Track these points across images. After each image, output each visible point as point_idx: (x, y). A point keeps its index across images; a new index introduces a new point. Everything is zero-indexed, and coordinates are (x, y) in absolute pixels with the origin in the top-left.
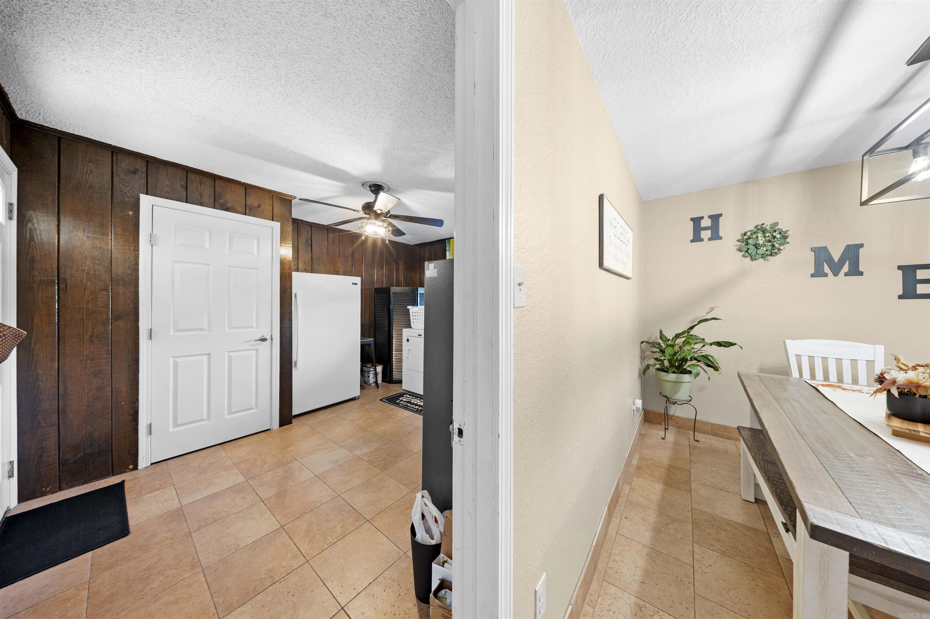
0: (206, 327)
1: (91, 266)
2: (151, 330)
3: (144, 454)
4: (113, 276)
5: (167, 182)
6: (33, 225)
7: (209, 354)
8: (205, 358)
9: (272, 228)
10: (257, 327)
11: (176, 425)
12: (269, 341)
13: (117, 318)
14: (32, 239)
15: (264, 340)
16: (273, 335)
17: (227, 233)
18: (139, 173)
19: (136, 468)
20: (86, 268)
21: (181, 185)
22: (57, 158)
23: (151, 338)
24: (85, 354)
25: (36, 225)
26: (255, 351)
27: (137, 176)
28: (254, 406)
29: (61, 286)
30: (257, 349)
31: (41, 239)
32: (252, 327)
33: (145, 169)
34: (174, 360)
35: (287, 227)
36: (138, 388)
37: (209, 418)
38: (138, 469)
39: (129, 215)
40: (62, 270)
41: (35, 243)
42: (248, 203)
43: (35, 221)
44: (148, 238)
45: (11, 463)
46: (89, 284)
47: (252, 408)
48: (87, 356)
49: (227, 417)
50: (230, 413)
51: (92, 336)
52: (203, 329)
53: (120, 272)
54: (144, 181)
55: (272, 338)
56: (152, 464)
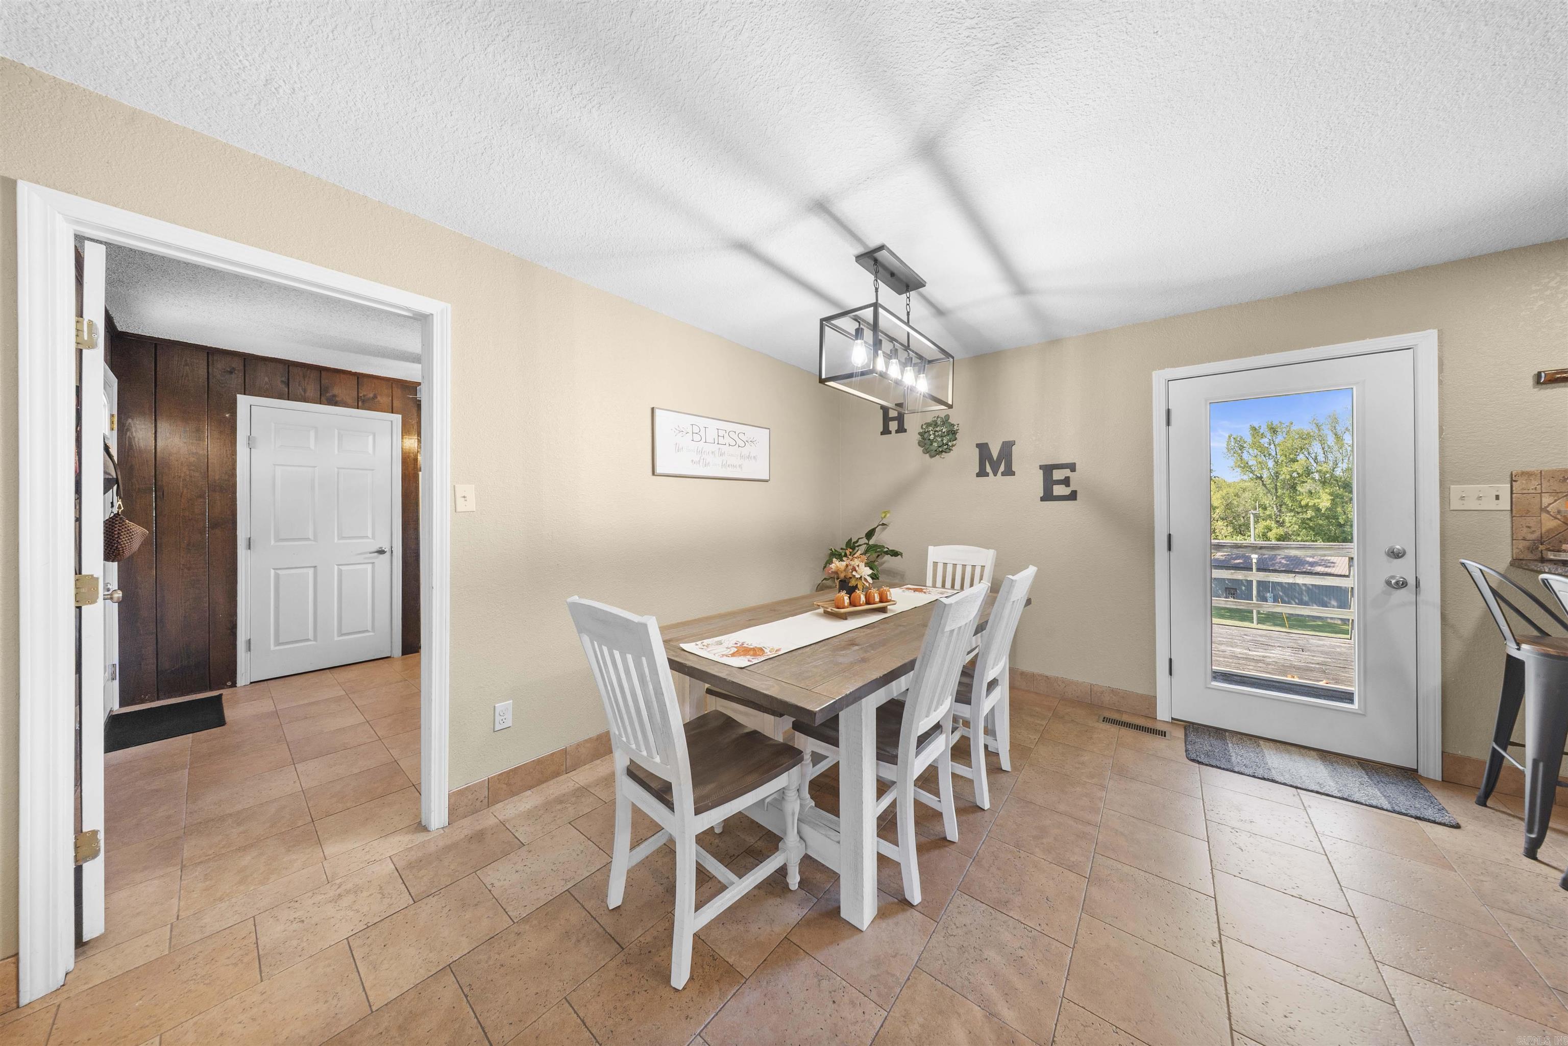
0: (311, 537)
1: (188, 473)
2: (250, 539)
3: (243, 671)
4: (209, 482)
5: (266, 379)
6: (132, 433)
7: (315, 567)
8: (311, 571)
9: (392, 422)
10: (373, 537)
11: (278, 643)
12: (388, 555)
13: (214, 525)
14: (131, 448)
15: (381, 552)
16: (393, 546)
17: (336, 431)
18: (236, 372)
19: (234, 685)
20: (183, 475)
21: (282, 381)
22: (153, 364)
23: (250, 548)
24: (182, 563)
25: (134, 434)
26: (370, 565)
27: (233, 376)
28: (369, 628)
29: (158, 493)
30: (374, 563)
31: (139, 447)
32: (367, 537)
33: (242, 368)
34: (275, 573)
35: (411, 419)
36: (237, 601)
37: (315, 639)
38: (236, 686)
39: (226, 417)
40: (159, 477)
41: (134, 451)
42: (360, 395)
43: (133, 429)
44: (245, 441)
45: (113, 666)
46: (185, 491)
47: (367, 631)
48: (183, 565)
49: (336, 638)
50: (341, 634)
51: (189, 544)
52: (308, 539)
53: (217, 477)
54: (241, 380)
55: (392, 551)
56: (251, 683)
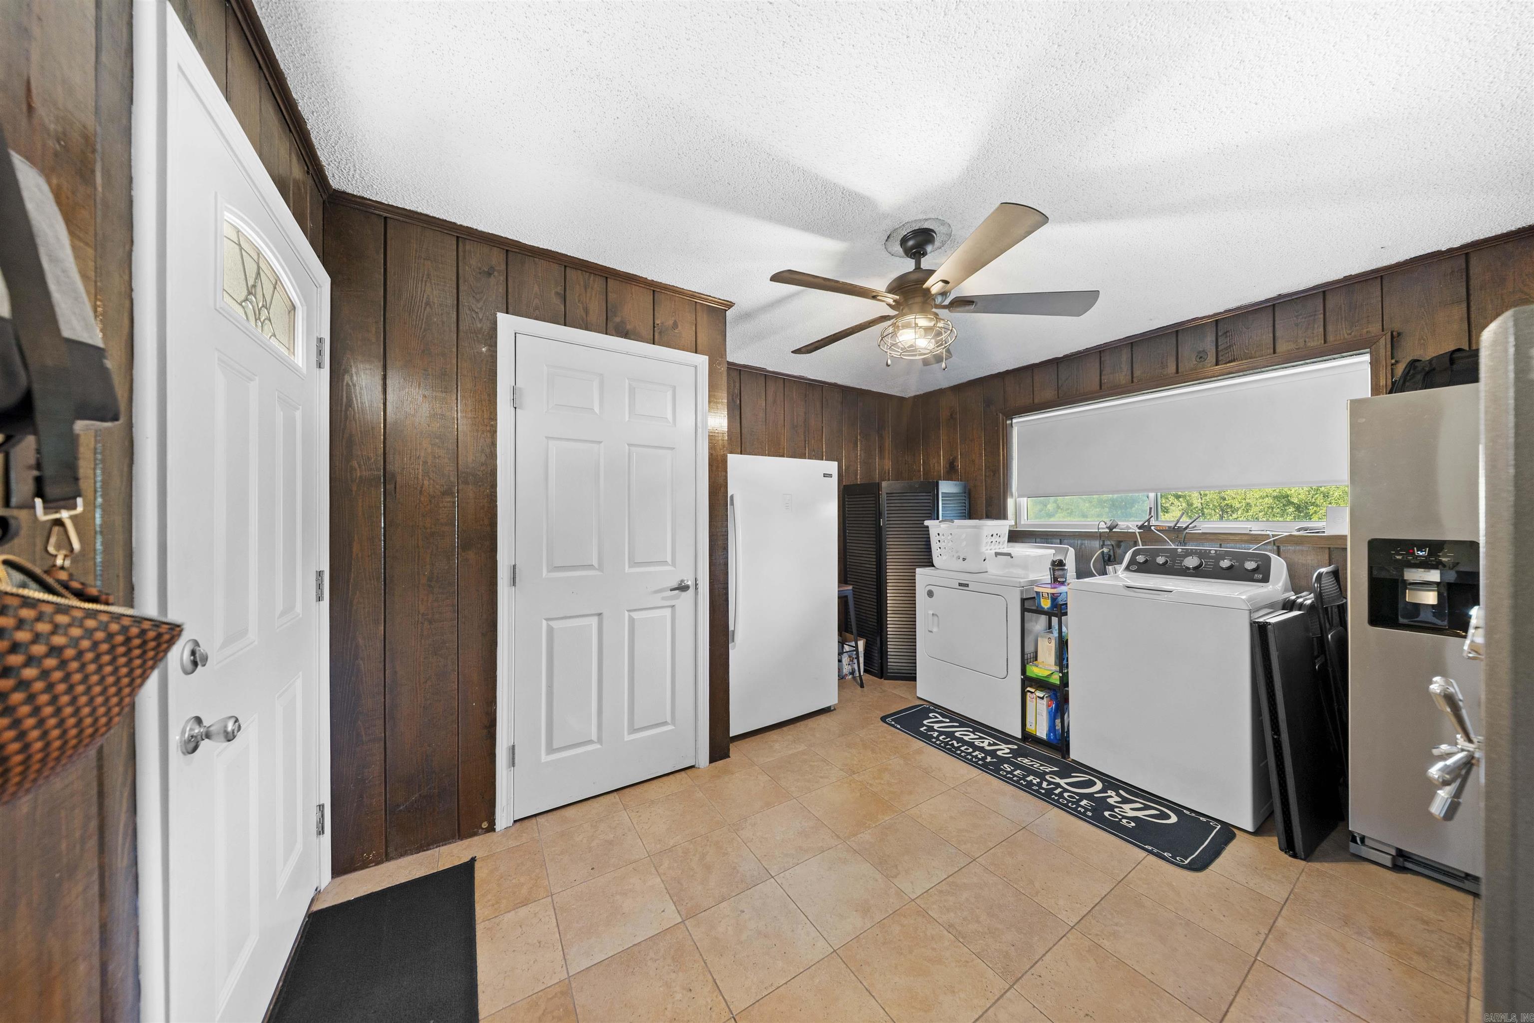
0: (595, 563)
1: (429, 450)
2: (514, 566)
3: (504, 803)
4: (460, 467)
5: (536, 288)
6: (352, 376)
7: (600, 615)
8: (594, 621)
9: (696, 367)
10: (674, 564)
11: (551, 750)
12: (691, 591)
13: (465, 545)
14: (350, 403)
15: (682, 588)
16: (698, 578)
17: (627, 381)
18: (496, 273)
19: (491, 828)
20: (422, 454)
21: (557, 293)
22: (382, 256)
23: (514, 584)
24: (421, 612)
25: (355, 378)
26: (669, 610)
27: (492, 280)
28: (669, 720)
29: (388, 487)
30: (673, 606)
31: (361, 403)
32: (664, 563)
33: (503, 267)
34: (548, 625)
35: (719, 364)
36: (496, 677)
37: (600, 740)
38: (494, 830)
39: (482, 353)
40: (390, 457)
41: (354, 411)
42: (657, 322)
43: (354, 370)
44: (509, 397)
45: (321, 807)
46: (426, 482)
47: (665, 723)
48: (423, 615)
49: (628, 738)
50: (633, 730)
51: (430, 579)
52: (590, 567)
53: (470, 460)
54: (502, 289)
55: (696, 585)
56: (515, 821)
